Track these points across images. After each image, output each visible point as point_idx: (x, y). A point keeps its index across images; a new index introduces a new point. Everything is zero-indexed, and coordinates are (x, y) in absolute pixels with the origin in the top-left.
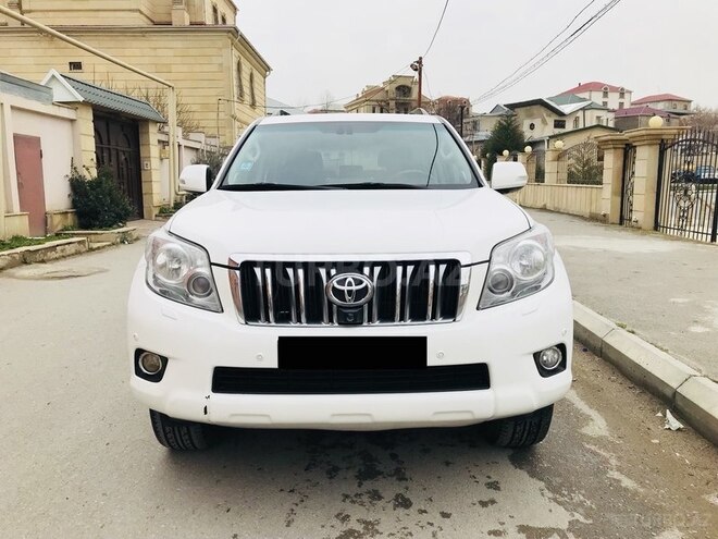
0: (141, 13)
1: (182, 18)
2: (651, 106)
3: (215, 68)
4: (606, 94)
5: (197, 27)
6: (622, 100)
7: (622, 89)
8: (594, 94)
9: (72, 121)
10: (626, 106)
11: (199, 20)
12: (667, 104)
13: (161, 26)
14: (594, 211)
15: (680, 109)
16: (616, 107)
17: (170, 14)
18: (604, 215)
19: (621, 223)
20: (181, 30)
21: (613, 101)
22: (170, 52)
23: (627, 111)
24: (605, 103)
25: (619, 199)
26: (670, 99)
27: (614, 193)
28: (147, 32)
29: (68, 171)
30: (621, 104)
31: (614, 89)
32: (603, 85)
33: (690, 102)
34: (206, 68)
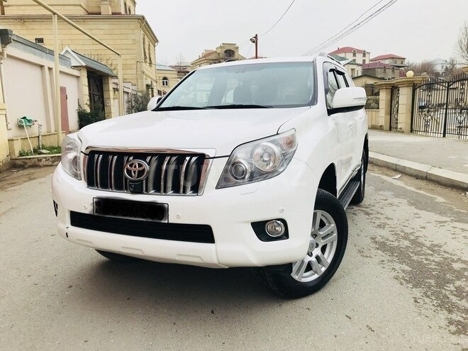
0: (81, 6)
1: (107, 10)
2: (381, 61)
3: (130, 42)
4: (354, 55)
5: (116, 15)
6: (364, 58)
7: (364, 51)
8: (347, 54)
9: (78, 77)
10: (367, 62)
11: (117, 11)
12: (391, 60)
13: (94, 15)
14: (374, 123)
15: (399, 63)
16: (361, 63)
17: (100, 7)
18: (381, 126)
19: (390, 130)
20: (107, 18)
21: (359, 59)
22: (102, 32)
23: (368, 65)
24: (354, 60)
25: (389, 116)
26: (393, 58)
27: (386, 114)
28: (86, 19)
29: (77, 107)
30: (364, 61)
31: (359, 51)
32: (352, 49)
33: (404, 59)
34: (125, 42)
